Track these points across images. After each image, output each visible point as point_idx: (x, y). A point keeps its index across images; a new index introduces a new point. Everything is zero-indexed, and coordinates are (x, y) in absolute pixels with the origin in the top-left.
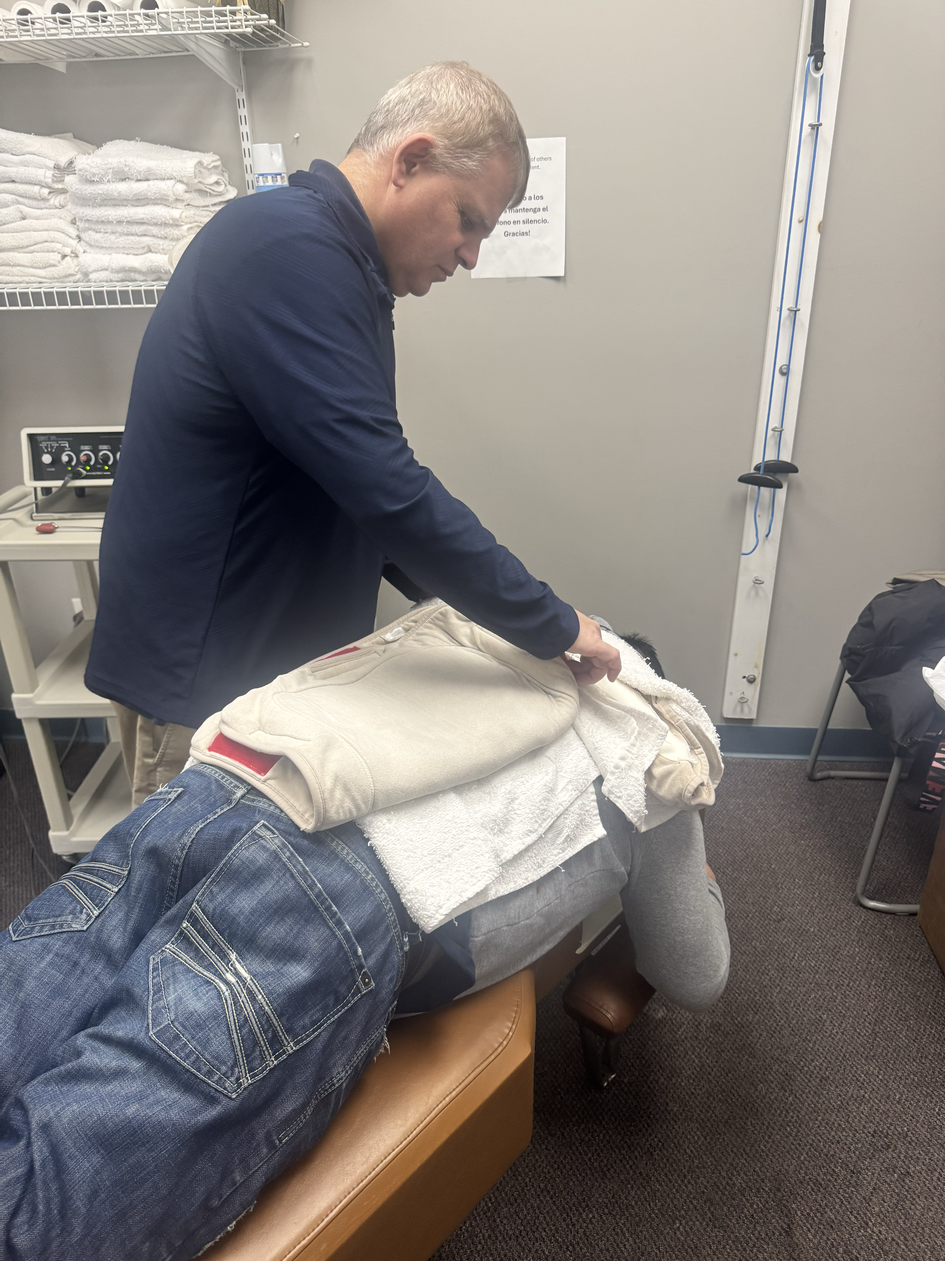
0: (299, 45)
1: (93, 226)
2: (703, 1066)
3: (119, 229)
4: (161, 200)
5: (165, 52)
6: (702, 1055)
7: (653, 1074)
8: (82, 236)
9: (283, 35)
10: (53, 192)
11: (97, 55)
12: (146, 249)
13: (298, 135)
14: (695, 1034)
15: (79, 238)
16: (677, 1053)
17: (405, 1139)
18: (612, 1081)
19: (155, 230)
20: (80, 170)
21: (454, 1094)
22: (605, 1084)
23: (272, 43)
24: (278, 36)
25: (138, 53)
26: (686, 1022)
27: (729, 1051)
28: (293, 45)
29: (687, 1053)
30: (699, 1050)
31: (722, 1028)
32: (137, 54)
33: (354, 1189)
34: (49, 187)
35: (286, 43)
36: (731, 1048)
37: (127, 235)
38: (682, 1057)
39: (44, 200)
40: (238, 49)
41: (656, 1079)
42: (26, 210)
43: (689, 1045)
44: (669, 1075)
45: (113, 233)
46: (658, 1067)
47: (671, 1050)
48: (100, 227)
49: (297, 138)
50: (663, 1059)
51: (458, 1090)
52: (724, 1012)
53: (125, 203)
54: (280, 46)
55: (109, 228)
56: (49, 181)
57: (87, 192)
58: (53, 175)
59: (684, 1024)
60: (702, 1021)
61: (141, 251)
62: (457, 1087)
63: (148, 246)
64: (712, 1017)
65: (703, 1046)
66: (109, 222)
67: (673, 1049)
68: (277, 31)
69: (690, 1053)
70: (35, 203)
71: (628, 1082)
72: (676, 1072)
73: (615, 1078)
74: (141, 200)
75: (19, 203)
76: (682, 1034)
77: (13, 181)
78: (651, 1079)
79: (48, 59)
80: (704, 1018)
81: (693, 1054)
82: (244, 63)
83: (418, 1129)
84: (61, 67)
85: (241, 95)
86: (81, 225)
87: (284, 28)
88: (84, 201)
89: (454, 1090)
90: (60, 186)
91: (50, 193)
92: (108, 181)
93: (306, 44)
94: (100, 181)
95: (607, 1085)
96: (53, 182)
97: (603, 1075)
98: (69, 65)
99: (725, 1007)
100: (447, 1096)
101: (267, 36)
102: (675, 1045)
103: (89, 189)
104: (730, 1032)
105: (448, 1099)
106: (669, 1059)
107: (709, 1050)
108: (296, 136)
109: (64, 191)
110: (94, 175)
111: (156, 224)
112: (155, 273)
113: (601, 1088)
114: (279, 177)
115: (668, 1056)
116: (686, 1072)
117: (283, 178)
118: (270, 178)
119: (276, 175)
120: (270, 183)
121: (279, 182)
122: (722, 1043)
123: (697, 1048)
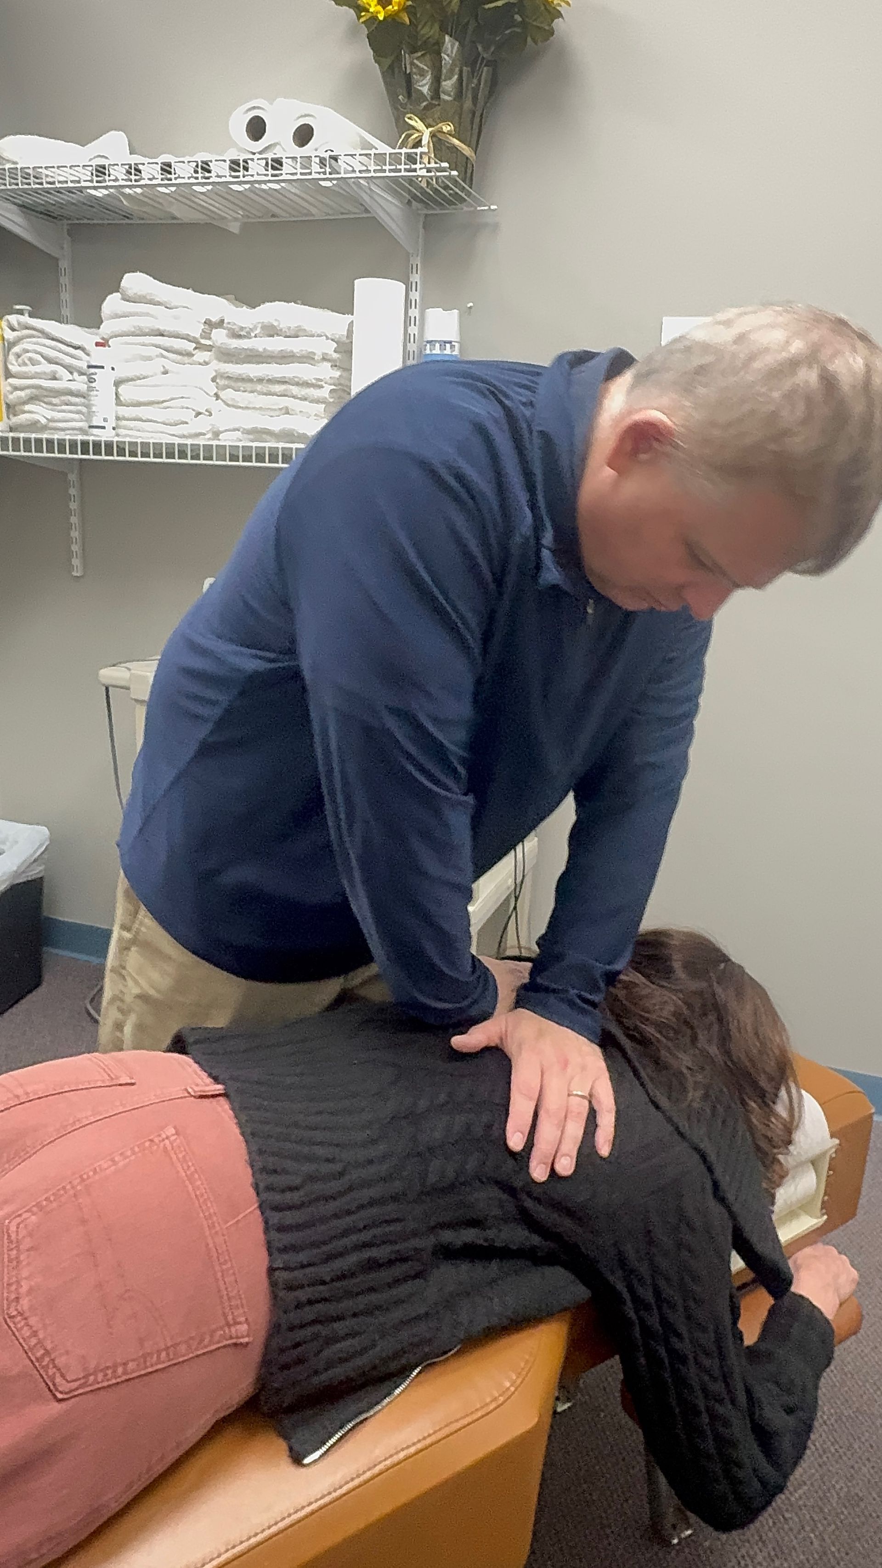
0: (486, 208)
1: (233, 384)
2: (825, 1553)
3: (259, 387)
4: (307, 358)
5: (342, 214)
6: (826, 1537)
7: (747, 1544)
8: (222, 394)
9: (469, 194)
10: (200, 347)
11: (273, 216)
12: (283, 411)
13: (471, 304)
14: (820, 1503)
15: (217, 396)
16: (787, 1524)
17: (330, 1493)
18: (686, 1538)
19: (295, 390)
20: (229, 323)
21: (412, 1450)
22: (675, 1541)
23: (455, 204)
24: (463, 195)
25: (314, 212)
26: (808, 1483)
27: (867, 1541)
28: (479, 208)
29: (803, 1528)
30: (821, 1528)
31: (862, 1505)
32: (313, 215)
33: (242, 1542)
34: (197, 343)
35: (472, 206)
36: (871, 1538)
37: (266, 394)
38: (795, 1532)
39: (190, 355)
40: (419, 212)
41: (752, 1553)
42: (169, 365)
43: (808, 1517)
44: (773, 1553)
45: (252, 392)
46: (757, 1538)
47: (781, 1517)
48: (240, 384)
49: (471, 307)
50: (766, 1528)
51: (419, 1446)
52: (869, 1482)
53: (269, 361)
54: (465, 209)
55: (249, 386)
56: (198, 336)
57: (232, 347)
58: (203, 331)
59: (805, 1484)
60: (834, 1486)
61: (278, 413)
62: (419, 1441)
63: (287, 408)
64: (850, 1484)
65: (829, 1525)
66: (250, 380)
67: (783, 1516)
68: (463, 189)
69: (808, 1528)
70: (179, 357)
71: (709, 1548)
72: (783, 1553)
73: (690, 1536)
74: (285, 358)
75: (163, 356)
76: (801, 1498)
77: (163, 335)
78: (743, 1551)
79: (224, 218)
80: (837, 1482)
81: (813, 1531)
82: (424, 227)
83: (351, 1485)
84: (235, 228)
85: (417, 261)
86: (222, 382)
87: (471, 188)
88: (227, 356)
89: (414, 1444)
90: (208, 342)
91: (196, 348)
92: (256, 336)
93: (493, 207)
94: (248, 336)
95: (679, 1544)
96: (202, 337)
97: (674, 1527)
98: (245, 227)
99: (871, 1475)
100: (403, 1450)
101: (450, 194)
102: (787, 1510)
103: (235, 343)
104: (874, 1515)
105: (402, 1455)
106: (774, 1530)
107: (837, 1533)
108: (469, 305)
109: (209, 348)
110: (242, 328)
111: (297, 384)
112: (288, 435)
113: (669, 1544)
114: (448, 346)
115: (774, 1523)
116: (798, 1557)
117: (452, 347)
118: (438, 345)
119: (445, 342)
120: (437, 351)
121: (448, 351)
122: (858, 1527)
123: (819, 1525)
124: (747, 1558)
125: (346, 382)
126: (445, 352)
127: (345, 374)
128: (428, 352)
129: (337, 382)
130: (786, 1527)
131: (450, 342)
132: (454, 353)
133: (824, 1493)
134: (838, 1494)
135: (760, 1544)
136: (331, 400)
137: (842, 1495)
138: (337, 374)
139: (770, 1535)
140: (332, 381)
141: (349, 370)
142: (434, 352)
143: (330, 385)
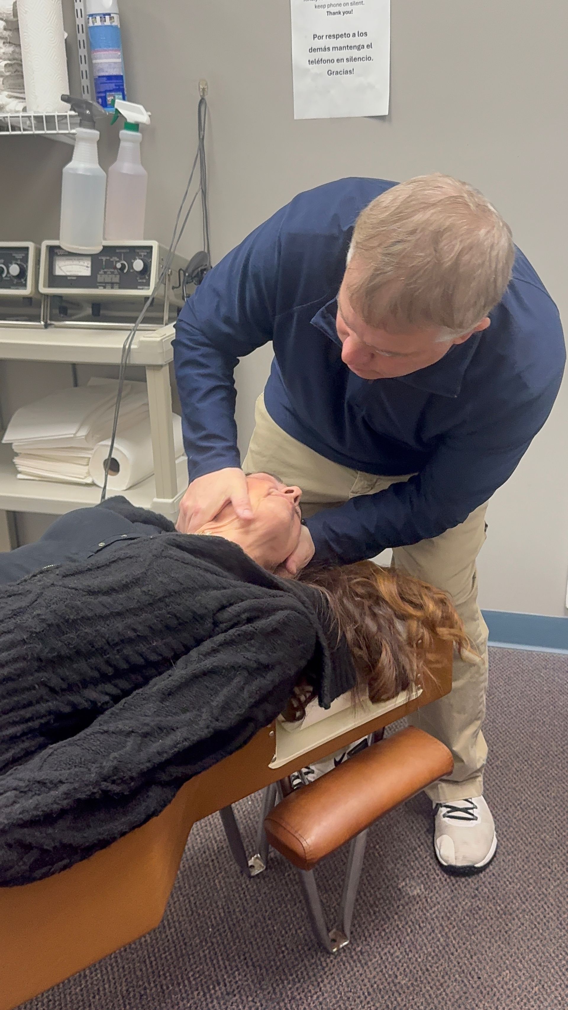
2: (448, 945)
6: (450, 935)
14: (449, 915)
16: (422, 930)
18: (343, 947)
22: (335, 950)
27: (481, 935)
29: (434, 931)
30: (447, 930)
36: (484, 932)
38: (427, 934)
43: (438, 924)
44: (407, 950)
46: (397, 941)
47: (417, 926)
50: (405, 934)
52: (488, 897)
64: (473, 900)
65: (454, 927)
67: (419, 925)
69: (437, 932)
71: (360, 951)
72: (416, 948)
73: (347, 945)
76: (434, 913)
78: (386, 950)
81: (440, 933)
95: (337, 951)
97: (335, 941)
102: (423, 922)
104: (489, 918)
106: (411, 935)
107: (459, 932)
113: (329, 953)
114: (107, 17)
115: (411, 931)
116: (427, 949)
117: (111, 18)
118: (98, 18)
119: (105, 15)
120: (98, 23)
121: (108, 23)
122: (476, 926)
123: (446, 928)
124: (388, 955)
125: (16, 56)
126: (106, 24)
127: (17, 50)
128: (91, 24)
129: (11, 57)
130: (421, 932)
131: (109, 14)
132: (114, 24)
133: (453, 908)
134: (463, 907)
135: (399, 945)
136: (8, 74)
137: (466, 908)
138: (10, 49)
139: (408, 938)
140: (6, 57)
141: (19, 46)
142: (96, 24)
143: (5, 60)
